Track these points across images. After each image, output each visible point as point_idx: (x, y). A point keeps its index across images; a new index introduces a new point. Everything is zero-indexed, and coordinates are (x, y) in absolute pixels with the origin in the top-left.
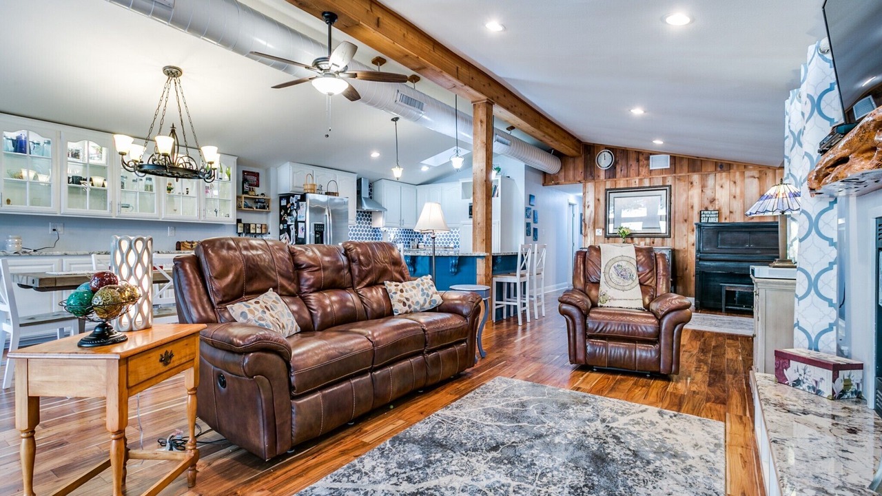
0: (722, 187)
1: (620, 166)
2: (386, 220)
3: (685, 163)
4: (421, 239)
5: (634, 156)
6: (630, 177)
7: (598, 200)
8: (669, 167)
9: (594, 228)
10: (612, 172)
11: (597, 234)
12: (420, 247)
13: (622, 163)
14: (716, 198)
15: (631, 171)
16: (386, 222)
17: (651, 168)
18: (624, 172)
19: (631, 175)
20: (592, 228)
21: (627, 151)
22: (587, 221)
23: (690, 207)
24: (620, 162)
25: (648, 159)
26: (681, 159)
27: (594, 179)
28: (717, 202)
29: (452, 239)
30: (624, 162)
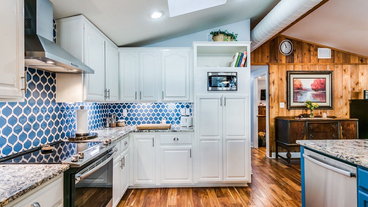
0: (362, 74)
1: (297, 53)
2: (88, 89)
3: (341, 55)
4: (119, 115)
5: (307, 47)
6: (304, 63)
7: (281, 79)
8: (330, 58)
9: (278, 101)
10: (291, 57)
11: (281, 107)
12: (120, 124)
13: (298, 51)
14: (359, 82)
15: (305, 59)
16: (88, 93)
17: (319, 58)
18: (300, 59)
19: (305, 62)
20: (276, 101)
21: (302, 42)
22: (272, 96)
23: (344, 88)
24: (297, 51)
25: (316, 50)
26: (339, 52)
27: (277, 62)
28: (360, 85)
29: (163, 115)
30: (300, 52)
